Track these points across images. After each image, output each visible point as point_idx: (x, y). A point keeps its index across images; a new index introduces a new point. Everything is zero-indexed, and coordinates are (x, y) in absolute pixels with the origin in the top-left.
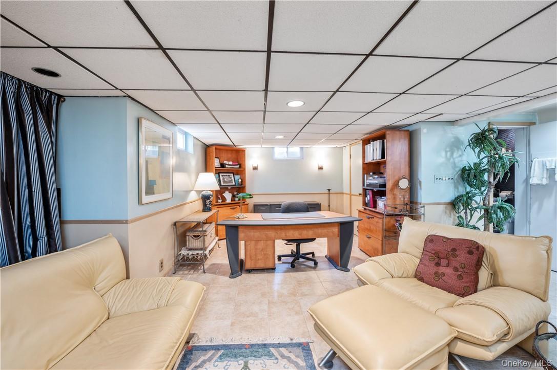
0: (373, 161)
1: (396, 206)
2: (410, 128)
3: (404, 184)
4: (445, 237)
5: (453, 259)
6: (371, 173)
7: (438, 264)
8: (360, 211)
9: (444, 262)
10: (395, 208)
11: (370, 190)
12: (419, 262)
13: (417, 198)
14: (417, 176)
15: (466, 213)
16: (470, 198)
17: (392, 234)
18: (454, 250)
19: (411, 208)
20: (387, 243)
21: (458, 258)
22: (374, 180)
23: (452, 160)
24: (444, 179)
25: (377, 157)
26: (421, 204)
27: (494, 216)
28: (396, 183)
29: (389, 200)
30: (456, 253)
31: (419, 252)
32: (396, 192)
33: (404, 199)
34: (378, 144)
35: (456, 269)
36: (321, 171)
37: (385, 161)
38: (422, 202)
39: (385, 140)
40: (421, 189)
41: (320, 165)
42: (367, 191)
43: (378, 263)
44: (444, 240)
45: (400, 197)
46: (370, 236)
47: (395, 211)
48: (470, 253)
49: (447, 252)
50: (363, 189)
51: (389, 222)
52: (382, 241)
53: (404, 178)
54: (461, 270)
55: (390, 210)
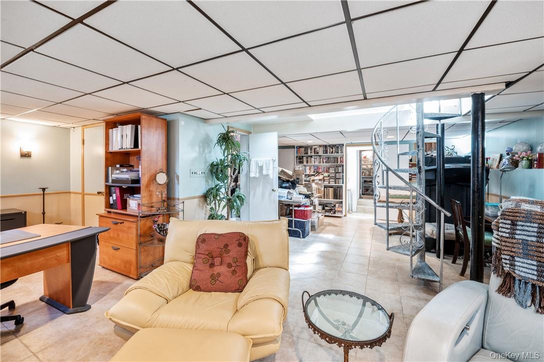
0: (121, 150)
1: (152, 205)
2: (168, 118)
3: (162, 178)
4: (216, 234)
5: (226, 255)
6: (118, 166)
7: (212, 265)
8: (101, 216)
9: (217, 261)
10: (152, 207)
11: (117, 187)
12: (192, 269)
13: (174, 193)
14: (174, 170)
15: (215, 203)
16: (218, 190)
17: (148, 239)
18: (226, 246)
19: (168, 205)
20: (142, 250)
21: (231, 254)
22: (123, 175)
23: (204, 155)
24: (198, 173)
25: (128, 145)
26: (178, 199)
27: (235, 204)
28: (152, 178)
29: (144, 199)
30: (229, 248)
31: (188, 256)
32: (153, 188)
33: (162, 195)
34: (128, 129)
35: (229, 266)
36: (26, 160)
37: (140, 151)
38: (181, 197)
39: (139, 126)
40: (179, 184)
41: (25, 150)
42: (112, 188)
43: (146, 289)
44: (216, 237)
45: (158, 193)
46: (119, 247)
47: (151, 211)
48: (240, 245)
49: (220, 250)
50: (106, 185)
51: (144, 225)
52: (137, 250)
53: (162, 172)
54: (234, 265)
55: (145, 210)
